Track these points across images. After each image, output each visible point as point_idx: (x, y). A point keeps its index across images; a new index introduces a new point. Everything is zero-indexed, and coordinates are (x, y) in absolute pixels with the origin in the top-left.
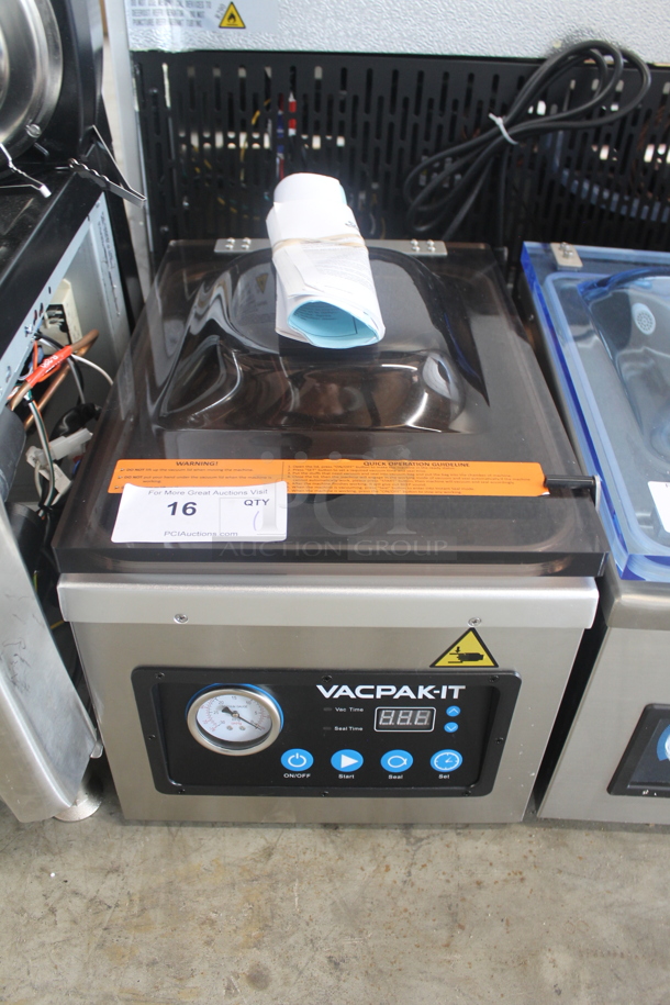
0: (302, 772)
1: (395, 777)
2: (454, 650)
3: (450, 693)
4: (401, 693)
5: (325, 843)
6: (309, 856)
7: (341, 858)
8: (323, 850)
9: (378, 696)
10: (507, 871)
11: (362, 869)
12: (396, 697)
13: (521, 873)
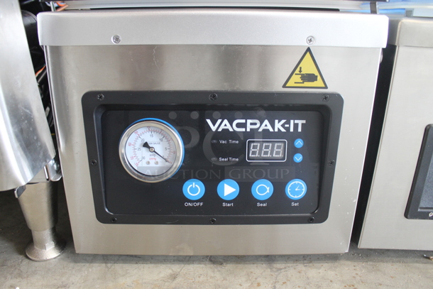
0: (197, 201)
1: (261, 205)
2: (297, 71)
3: (296, 126)
4: (263, 127)
5: (213, 272)
6: (202, 279)
7: (225, 279)
8: (212, 275)
9: (248, 130)
10: (344, 285)
11: (240, 285)
12: (260, 130)
13: (353, 286)
